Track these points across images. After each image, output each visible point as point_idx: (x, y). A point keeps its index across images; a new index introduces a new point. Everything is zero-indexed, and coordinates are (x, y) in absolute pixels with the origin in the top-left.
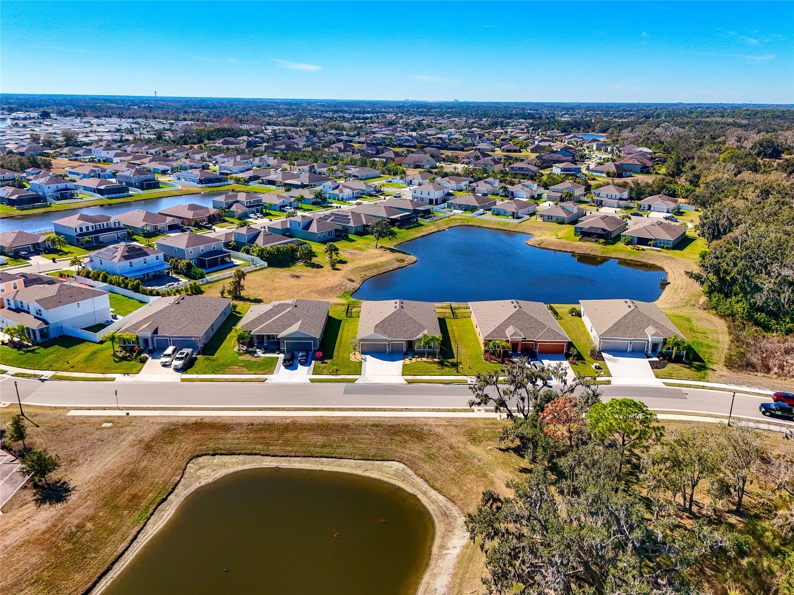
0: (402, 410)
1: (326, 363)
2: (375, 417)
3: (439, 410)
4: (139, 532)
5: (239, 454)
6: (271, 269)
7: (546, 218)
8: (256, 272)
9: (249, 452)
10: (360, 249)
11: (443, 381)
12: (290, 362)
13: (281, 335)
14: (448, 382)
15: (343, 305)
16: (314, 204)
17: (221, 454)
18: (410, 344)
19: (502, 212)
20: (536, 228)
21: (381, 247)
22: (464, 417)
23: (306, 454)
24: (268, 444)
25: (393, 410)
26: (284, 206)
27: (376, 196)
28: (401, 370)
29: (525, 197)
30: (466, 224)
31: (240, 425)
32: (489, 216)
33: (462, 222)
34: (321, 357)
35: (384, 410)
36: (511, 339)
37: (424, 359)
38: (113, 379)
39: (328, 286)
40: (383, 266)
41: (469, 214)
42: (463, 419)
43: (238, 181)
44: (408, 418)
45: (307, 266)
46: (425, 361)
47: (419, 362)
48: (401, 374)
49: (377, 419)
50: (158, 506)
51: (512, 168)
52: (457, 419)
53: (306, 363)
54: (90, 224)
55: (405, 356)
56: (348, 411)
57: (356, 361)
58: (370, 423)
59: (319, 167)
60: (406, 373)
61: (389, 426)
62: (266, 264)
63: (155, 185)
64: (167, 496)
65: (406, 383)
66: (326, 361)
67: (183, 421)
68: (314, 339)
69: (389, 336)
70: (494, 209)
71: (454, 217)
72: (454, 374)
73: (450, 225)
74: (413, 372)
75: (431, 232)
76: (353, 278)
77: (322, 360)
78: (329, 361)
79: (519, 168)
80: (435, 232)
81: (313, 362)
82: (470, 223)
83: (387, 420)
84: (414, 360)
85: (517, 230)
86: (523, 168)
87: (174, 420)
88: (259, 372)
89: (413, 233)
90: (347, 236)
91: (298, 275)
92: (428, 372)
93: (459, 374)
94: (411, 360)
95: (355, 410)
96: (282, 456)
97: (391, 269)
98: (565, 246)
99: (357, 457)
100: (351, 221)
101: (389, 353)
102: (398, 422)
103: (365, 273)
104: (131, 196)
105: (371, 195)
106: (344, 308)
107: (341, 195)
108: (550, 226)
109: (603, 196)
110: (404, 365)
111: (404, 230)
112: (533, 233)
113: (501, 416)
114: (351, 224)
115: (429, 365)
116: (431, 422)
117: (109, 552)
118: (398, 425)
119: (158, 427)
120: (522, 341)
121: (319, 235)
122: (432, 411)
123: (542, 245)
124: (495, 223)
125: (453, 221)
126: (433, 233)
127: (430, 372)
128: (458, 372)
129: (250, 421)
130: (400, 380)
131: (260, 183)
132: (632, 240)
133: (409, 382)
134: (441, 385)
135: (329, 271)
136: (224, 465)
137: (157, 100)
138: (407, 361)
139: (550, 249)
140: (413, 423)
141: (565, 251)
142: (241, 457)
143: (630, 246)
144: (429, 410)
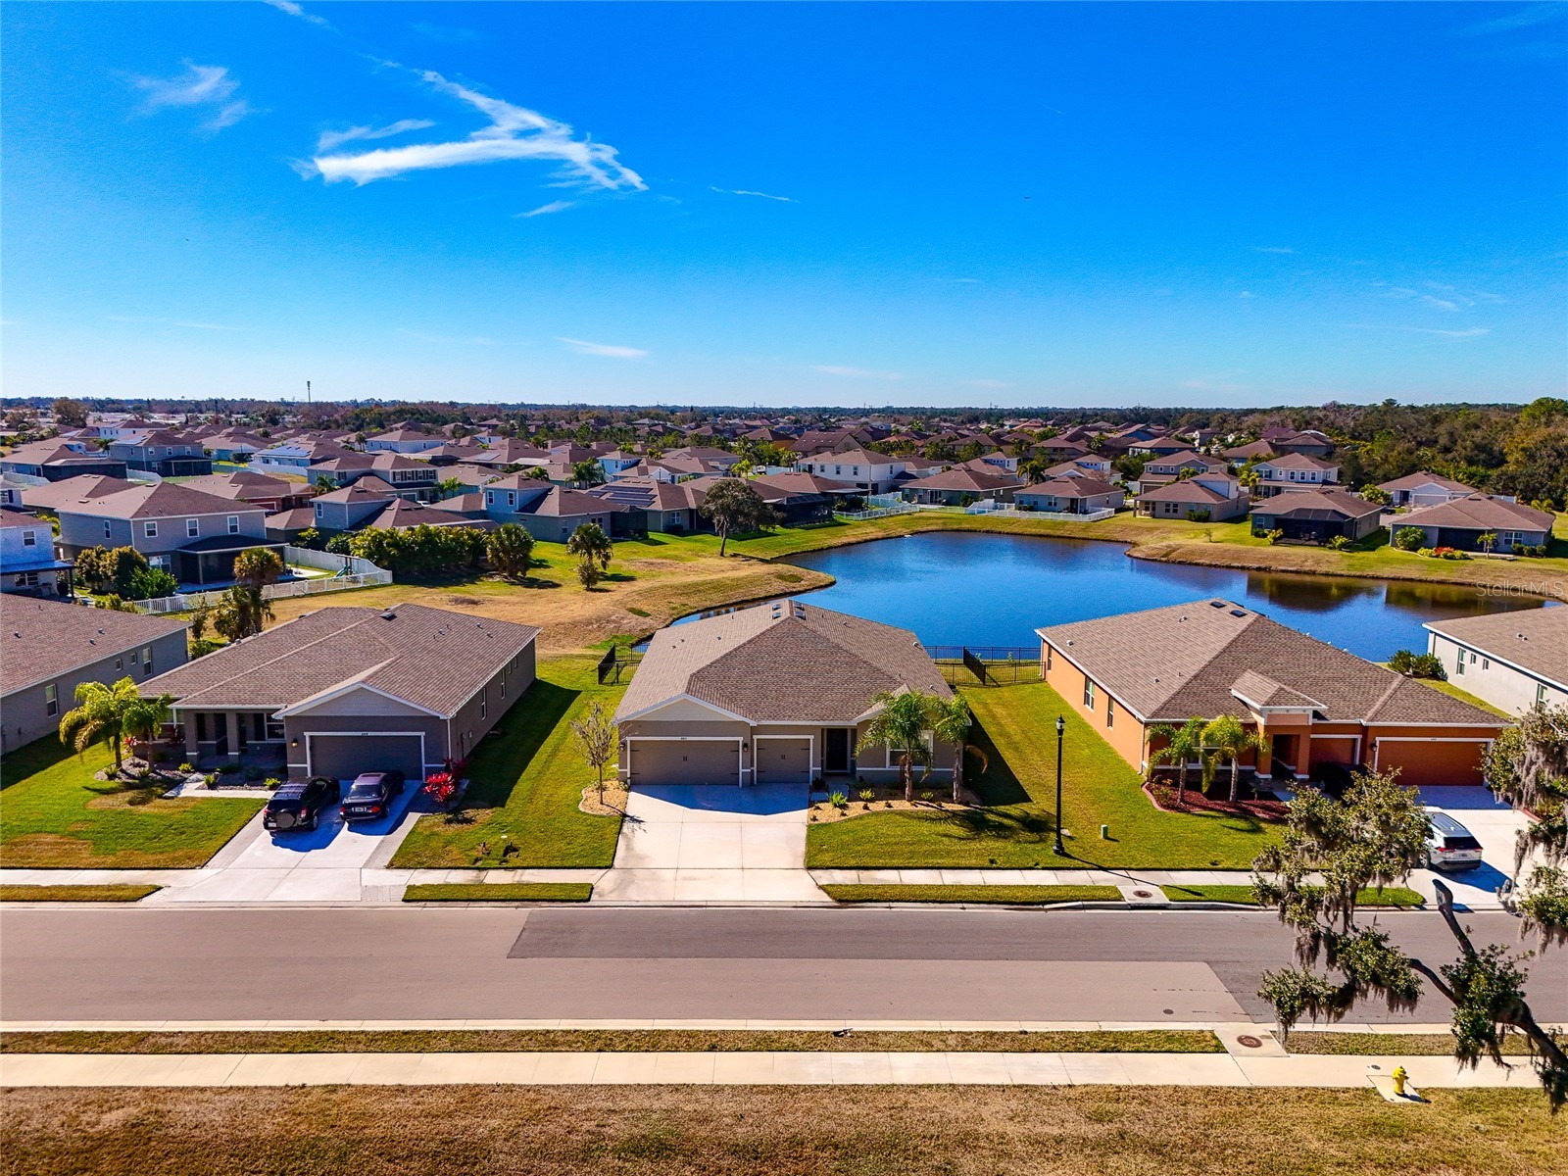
0: (813, 1043)
1: (469, 821)
2: (657, 1089)
3: (1021, 1043)
6: (398, 589)
7: (1160, 509)
8: (350, 594)
10: (676, 558)
11: (1007, 894)
12: (295, 813)
13: (288, 708)
14: (1031, 895)
15: (594, 658)
18: (837, 742)
19: (1044, 503)
20: (1140, 530)
21: (735, 555)
22: (1183, 1081)
25: (765, 1043)
28: (802, 848)
30: (955, 527)
32: (1010, 511)
33: (944, 524)
34: (448, 798)
35: (714, 1043)
36: (1270, 717)
37: (901, 805)
39: (562, 620)
40: (738, 586)
41: (959, 510)
42: (1180, 1095)
44: (854, 1092)
45: (513, 584)
46: (901, 813)
47: (877, 814)
48: (801, 864)
49: (668, 1100)
52: (1146, 1095)
53: (374, 819)
55: (817, 795)
56: (503, 1049)
57: (606, 811)
58: (619, 1129)
60: (826, 858)
61: (735, 1150)
62: (387, 576)
65: (826, 898)
66: (470, 813)
68: (431, 723)
69: (750, 711)
70: (1021, 496)
71: (923, 514)
72: (1049, 862)
73: (916, 529)
74: (856, 856)
75: (868, 538)
76: (645, 609)
77: (456, 811)
78: (483, 815)
80: (877, 539)
81: (413, 818)
82: (965, 526)
83: (726, 1106)
84: (856, 808)
85: (1091, 535)
88: (142, 861)
89: (820, 536)
90: (643, 534)
91: (476, 598)
92: (926, 855)
93: (1067, 862)
94: (843, 807)
95: (548, 1042)
97: (763, 595)
98: (1238, 555)
100: (658, 500)
101: (750, 784)
102: (794, 1120)
103: (683, 600)
106: (597, 663)
108: (1177, 526)
109: (1283, 477)
110: (814, 829)
111: (796, 530)
112: (1135, 539)
113: (1402, 1078)
114: (658, 506)
115: (925, 828)
116: (994, 1119)
118: (796, 1143)
120: (1315, 728)
121: (566, 525)
122: (983, 1048)
123: (1173, 558)
124: (1029, 523)
125: (921, 522)
126: (872, 540)
127: (933, 854)
128: (1061, 851)
130: (801, 889)
132: (1424, 537)
133: (844, 898)
134: (999, 911)
135: (577, 593)
138: (828, 813)
139: (1197, 564)
140: (884, 1124)
143: (1422, 550)
144: (966, 1043)
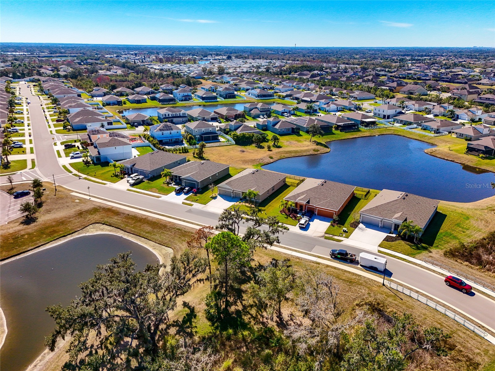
1: (196, 196)
4: (42, 245)
5: (113, 227)
7: (458, 135)
9: (117, 226)
13: (183, 177)
16: (306, 113)
17: (106, 225)
20: (445, 142)
21: (314, 141)
23: (138, 234)
24: (127, 226)
26: (284, 113)
27: (353, 111)
28: (228, 207)
29: (467, 119)
31: (124, 214)
32: (418, 130)
34: (197, 192)
36: (298, 202)
37: (247, 204)
38: (105, 184)
39: (253, 159)
40: (301, 152)
41: (404, 127)
43: (279, 96)
45: (256, 147)
47: (243, 205)
50: (60, 238)
51: (481, 98)
54: (170, 113)
59: (336, 91)
61: (184, 231)
62: (234, 142)
63: (234, 96)
64: (67, 235)
66: (198, 195)
67: (105, 206)
69: (234, 188)
70: (423, 125)
71: (389, 128)
77: (196, 194)
79: (487, 98)
81: (191, 194)
85: (428, 141)
86: (489, 99)
87: (102, 205)
88: (162, 193)
89: (348, 135)
90: (299, 133)
91: (245, 151)
96: (128, 232)
99: (157, 242)
100: (306, 124)
101: (233, 197)
102: (191, 230)
103: (286, 155)
104: (218, 101)
105: (350, 110)
107: (327, 109)
110: (233, 205)
111: (343, 133)
112: (438, 144)
115: (245, 208)
117: (24, 248)
118: (189, 232)
119: (93, 206)
120: (307, 205)
121: (279, 130)
123: (433, 154)
124: (416, 135)
125: (387, 131)
129: (128, 213)
130: (221, 212)
131: (291, 99)
135: (265, 151)
136: (102, 230)
137: (295, 49)
138: (237, 203)
139: (437, 157)
141: (447, 160)
142: (112, 228)
